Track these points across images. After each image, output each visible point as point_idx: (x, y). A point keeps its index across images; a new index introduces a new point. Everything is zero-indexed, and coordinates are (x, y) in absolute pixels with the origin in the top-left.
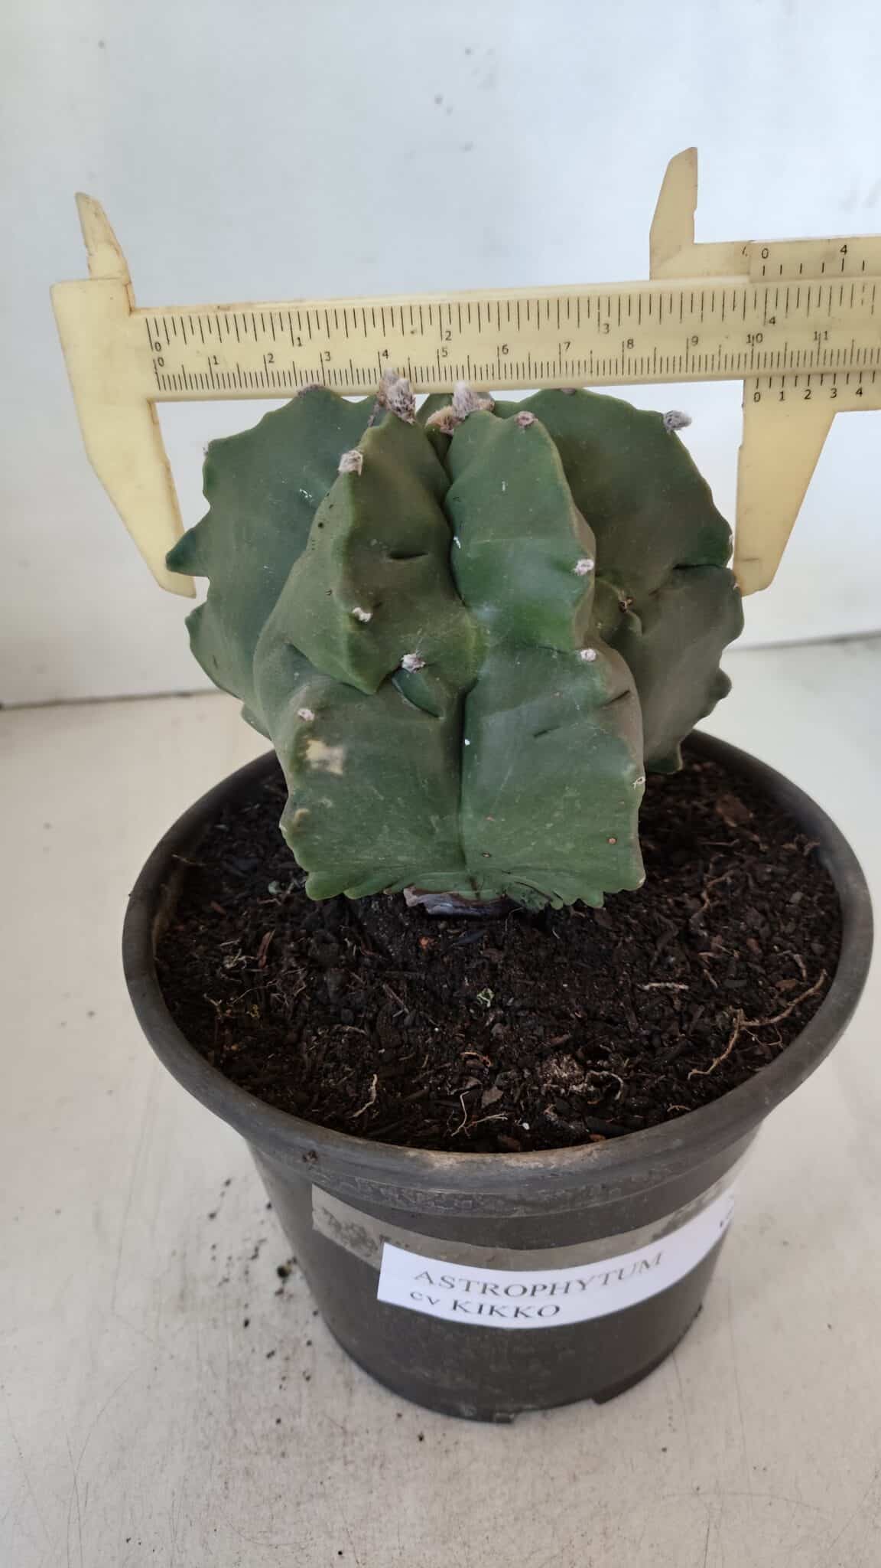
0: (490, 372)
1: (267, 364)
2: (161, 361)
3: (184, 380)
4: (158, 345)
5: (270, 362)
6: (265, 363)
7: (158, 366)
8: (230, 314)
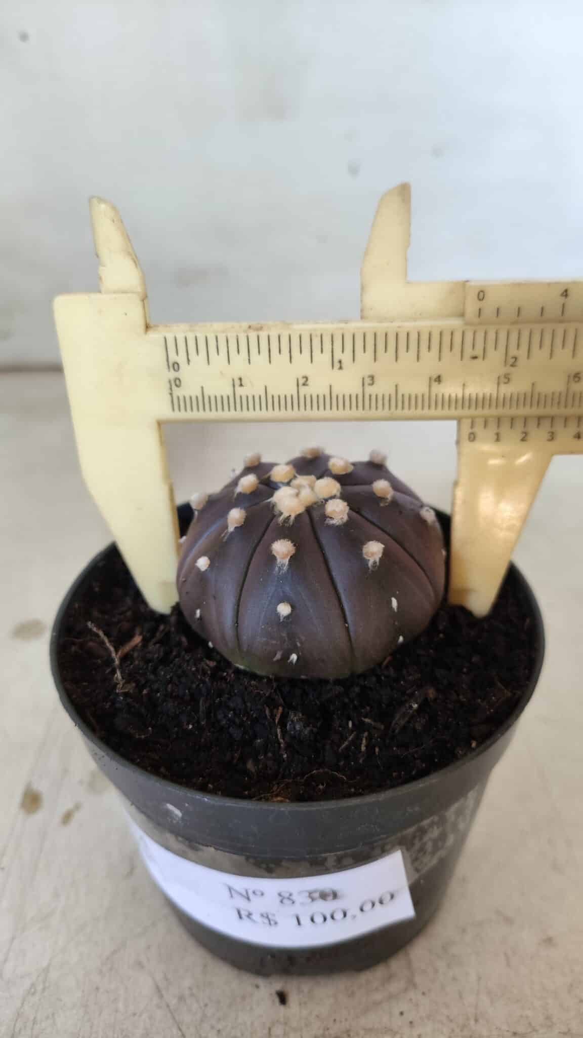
0: (556, 401)
1: (300, 387)
2: (178, 382)
3: (203, 401)
4: (176, 365)
5: (304, 384)
6: (298, 385)
7: (174, 386)
8: (263, 335)
